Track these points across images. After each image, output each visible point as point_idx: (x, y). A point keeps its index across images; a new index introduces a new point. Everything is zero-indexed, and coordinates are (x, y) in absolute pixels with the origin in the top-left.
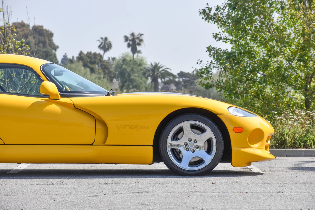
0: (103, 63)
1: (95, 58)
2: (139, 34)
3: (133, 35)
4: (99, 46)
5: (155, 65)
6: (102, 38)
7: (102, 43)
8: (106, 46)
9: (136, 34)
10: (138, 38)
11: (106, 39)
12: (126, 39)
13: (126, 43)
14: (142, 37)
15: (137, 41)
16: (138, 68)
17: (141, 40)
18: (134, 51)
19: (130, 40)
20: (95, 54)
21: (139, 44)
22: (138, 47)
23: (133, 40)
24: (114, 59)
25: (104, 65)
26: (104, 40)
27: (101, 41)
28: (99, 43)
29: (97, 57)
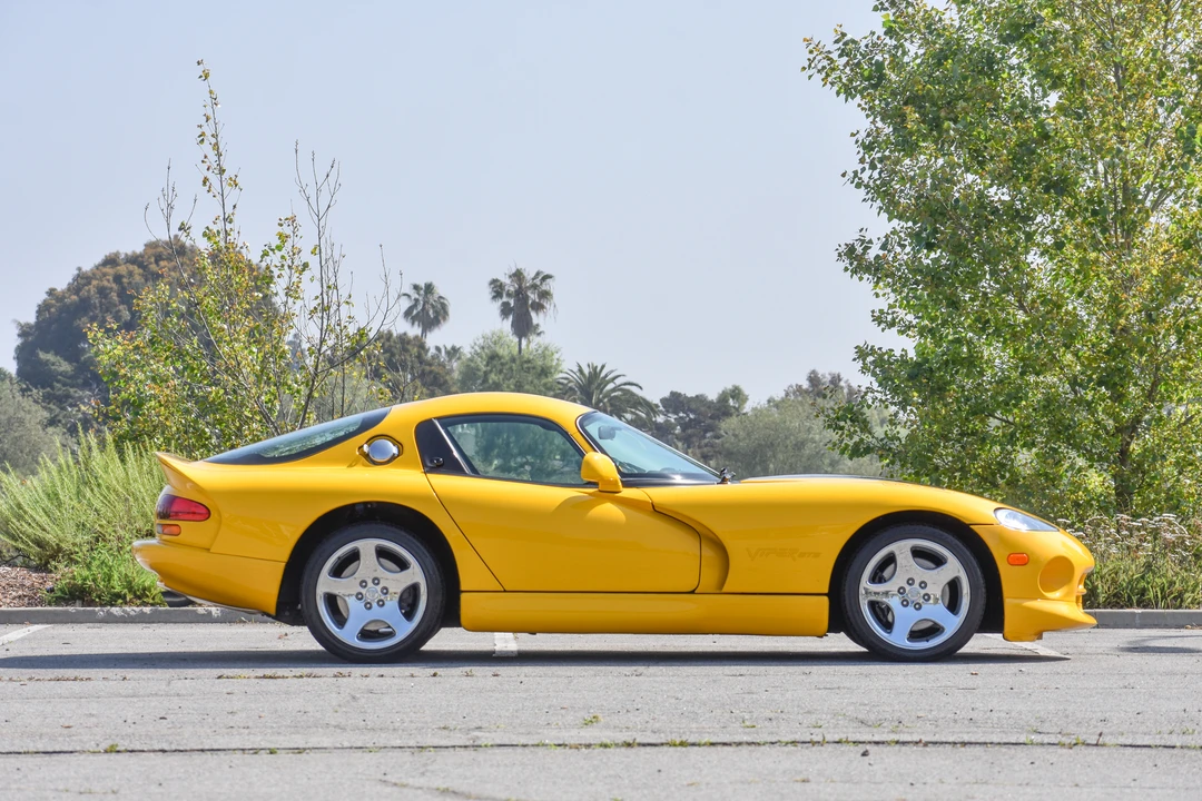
0: (427, 368)
1: (405, 350)
2: (538, 274)
3: (518, 276)
4: (408, 313)
5: (590, 373)
6: (416, 287)
7: (417, 300)
8: (429, 309)
9: (529, 274)
10: (534, 287)
11: (429, 288)
12: (497, 289)
13: (497, 306)
14: (550, 286)
15: (533, 296)
16: (536, 381)
17: (545, 295)
18: (523, 327)
19: (509, 295)
20: (403, 339)
21: (538, 307)
22: (533, 314)
23: (520, 294)
24: (454, 352)
25: (431, 372)
26: (422, 292)
27: (414, 295)
28: (405, 304)
29: (410, 347)
